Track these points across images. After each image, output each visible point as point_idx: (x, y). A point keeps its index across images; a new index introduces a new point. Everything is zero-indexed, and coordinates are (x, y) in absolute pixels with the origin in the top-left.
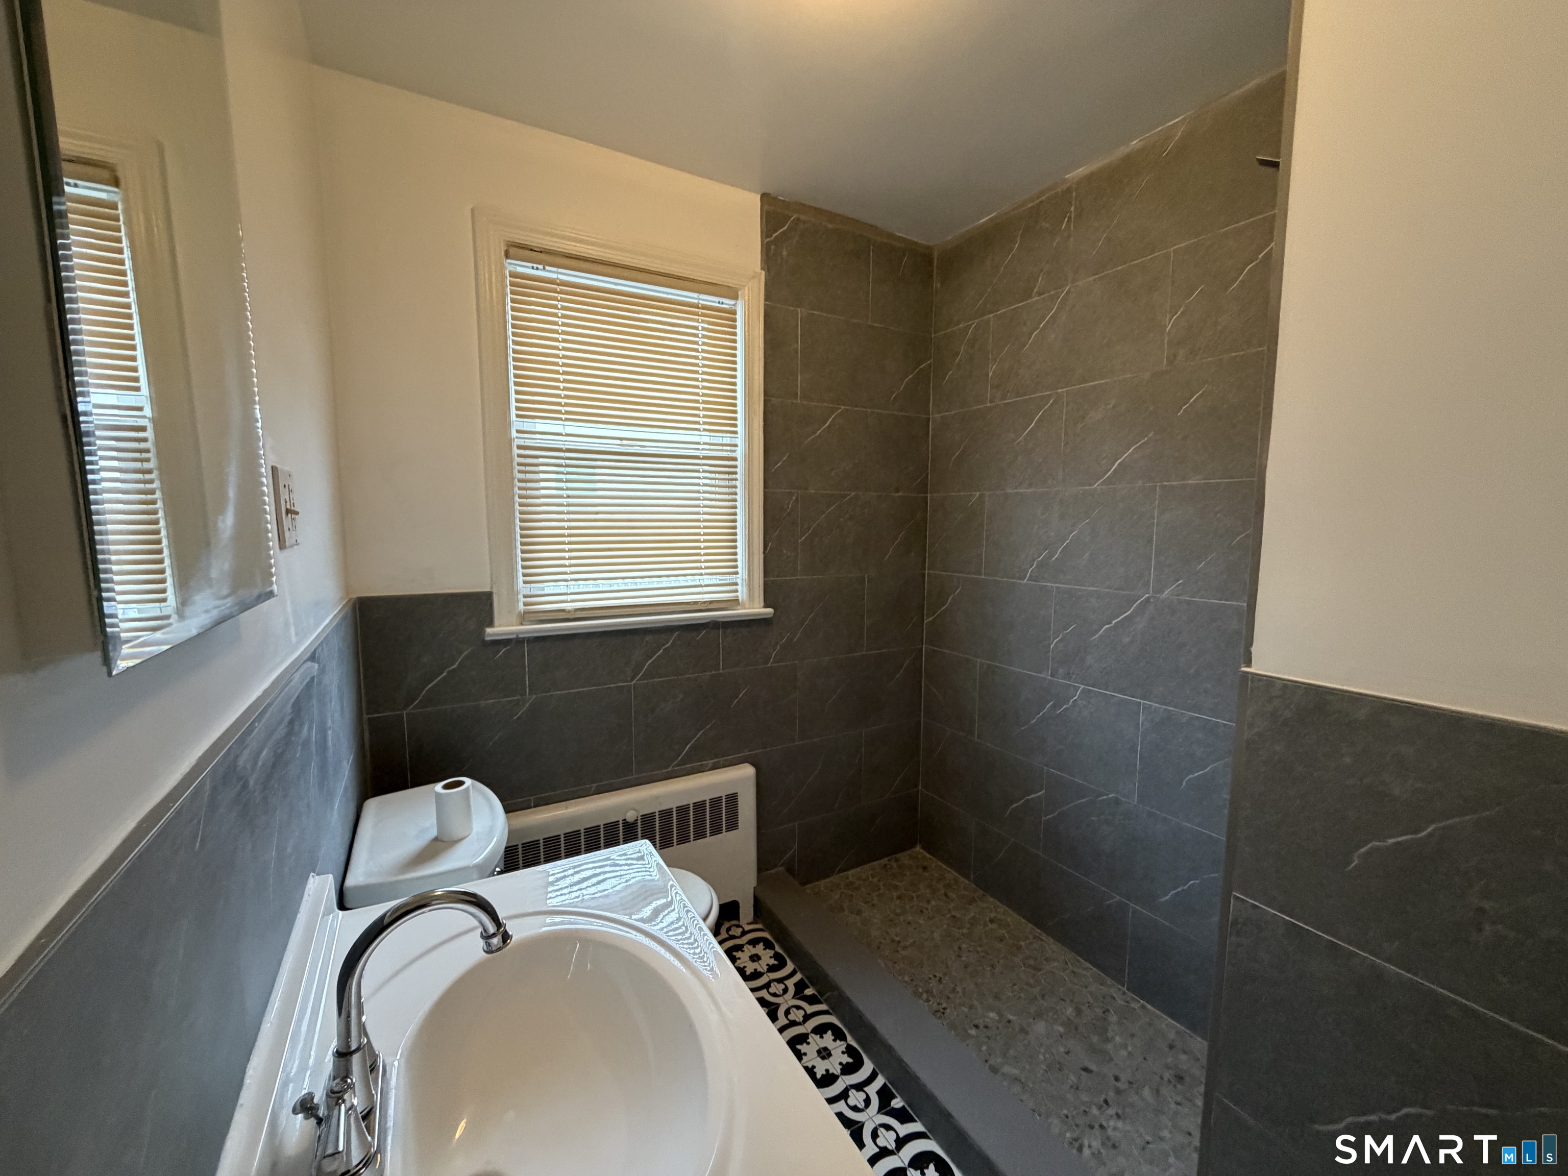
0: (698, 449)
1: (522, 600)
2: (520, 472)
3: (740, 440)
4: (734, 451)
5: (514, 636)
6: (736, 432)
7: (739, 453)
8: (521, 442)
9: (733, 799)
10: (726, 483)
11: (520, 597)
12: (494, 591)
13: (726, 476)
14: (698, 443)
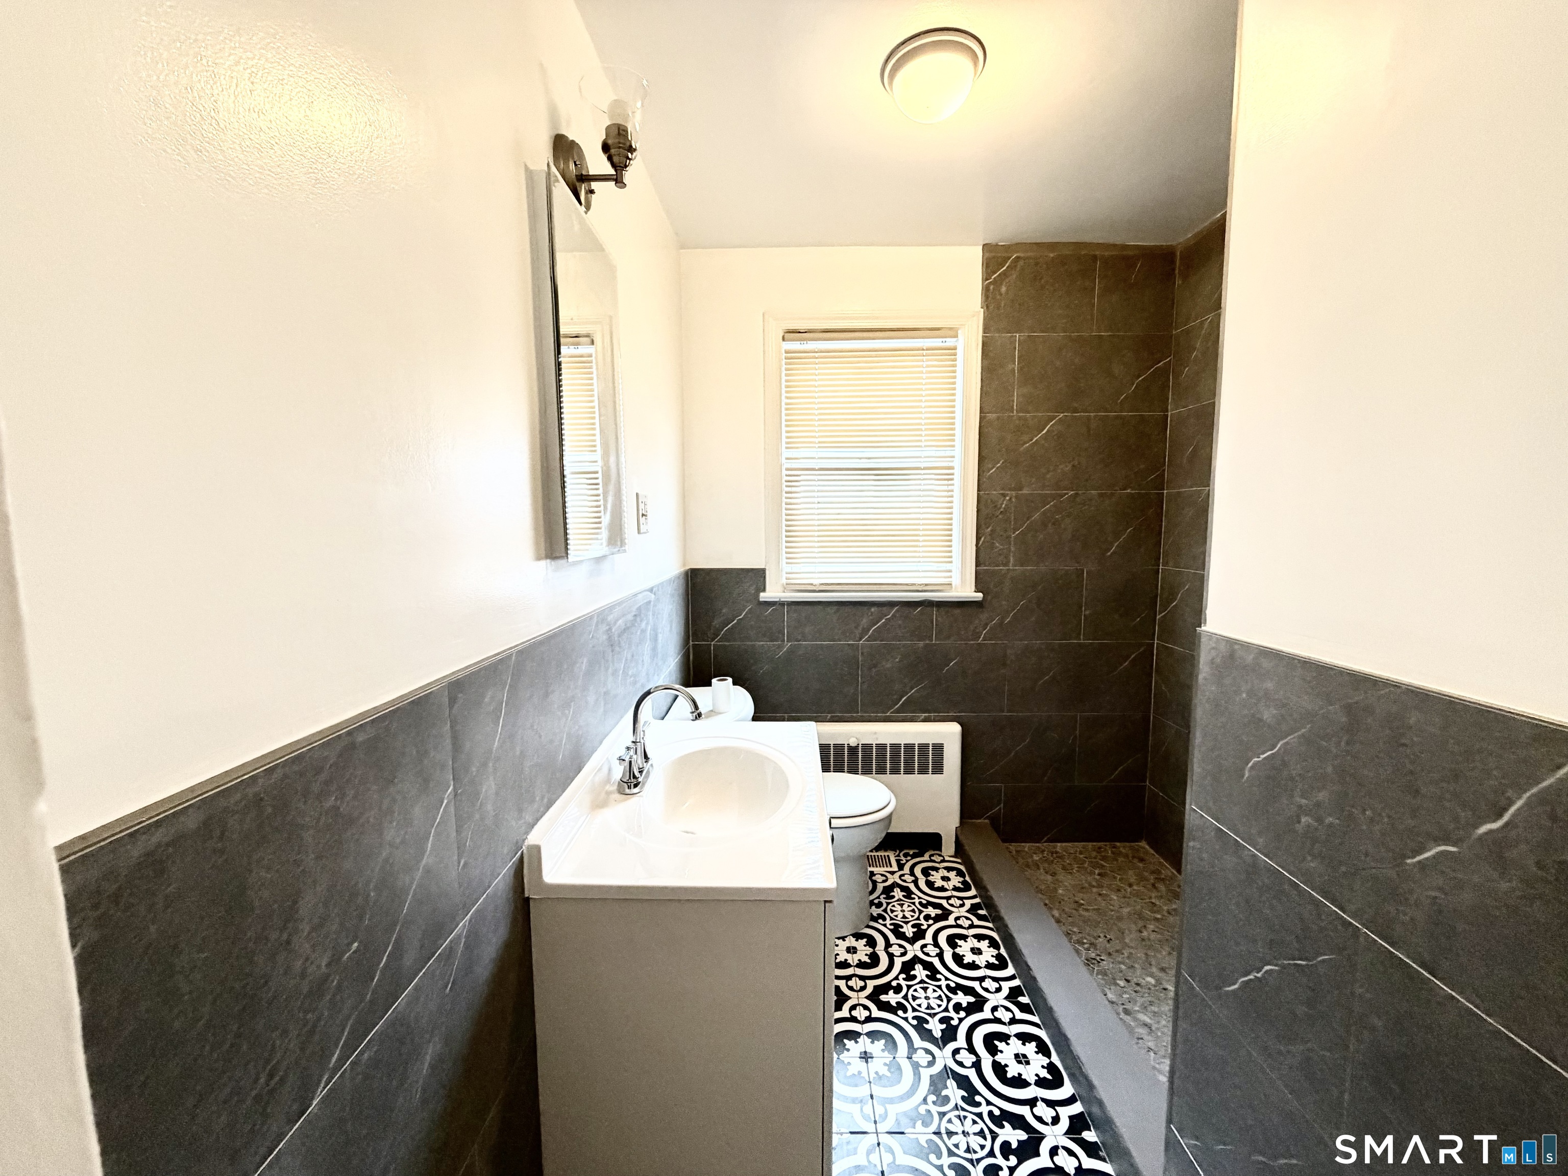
0: (920, 462)
1: (785, 576)
2: (786, 486)
3: (958, 451)
4: (953, 461)
5: (778, 600)
6: (953, 446)
7: (957, 463)
8: (789, 466)
9: (939, 749)
10: (945, 488)
11: (784, 573)
12: (767, 568)
13: (946, 482)
14: (920, 457)
